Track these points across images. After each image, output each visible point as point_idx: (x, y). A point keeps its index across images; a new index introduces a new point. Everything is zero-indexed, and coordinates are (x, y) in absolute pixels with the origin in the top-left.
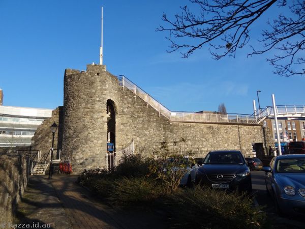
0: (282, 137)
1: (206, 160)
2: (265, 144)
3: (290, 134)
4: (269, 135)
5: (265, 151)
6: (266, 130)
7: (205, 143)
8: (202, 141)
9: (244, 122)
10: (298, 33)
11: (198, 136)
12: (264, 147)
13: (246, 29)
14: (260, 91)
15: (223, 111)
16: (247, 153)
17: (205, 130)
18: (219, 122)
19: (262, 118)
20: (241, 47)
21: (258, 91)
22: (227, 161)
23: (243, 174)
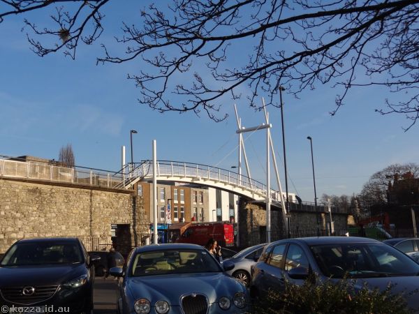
0: (163, 215)
1: (7, 258)
2: (134, 226)
3: (176, 209)
4: (142, 210)
5: (133, 238)
6: (139, 201)
7: (19, 223)
8: (14, 218)
9: (101, 185)
10: (175, 42)
11: (7, 207)
12: (132, 231)
13: (96, 11)
14: (136, 132)
15: (67, 160)
16: (102, 242)
17: (23, 195)
18: (56, 180)
19: (133, 179)
20: (89, 42)
21: (132, 131)
22: (53, 259)
23: (76, 282)
